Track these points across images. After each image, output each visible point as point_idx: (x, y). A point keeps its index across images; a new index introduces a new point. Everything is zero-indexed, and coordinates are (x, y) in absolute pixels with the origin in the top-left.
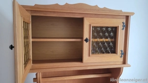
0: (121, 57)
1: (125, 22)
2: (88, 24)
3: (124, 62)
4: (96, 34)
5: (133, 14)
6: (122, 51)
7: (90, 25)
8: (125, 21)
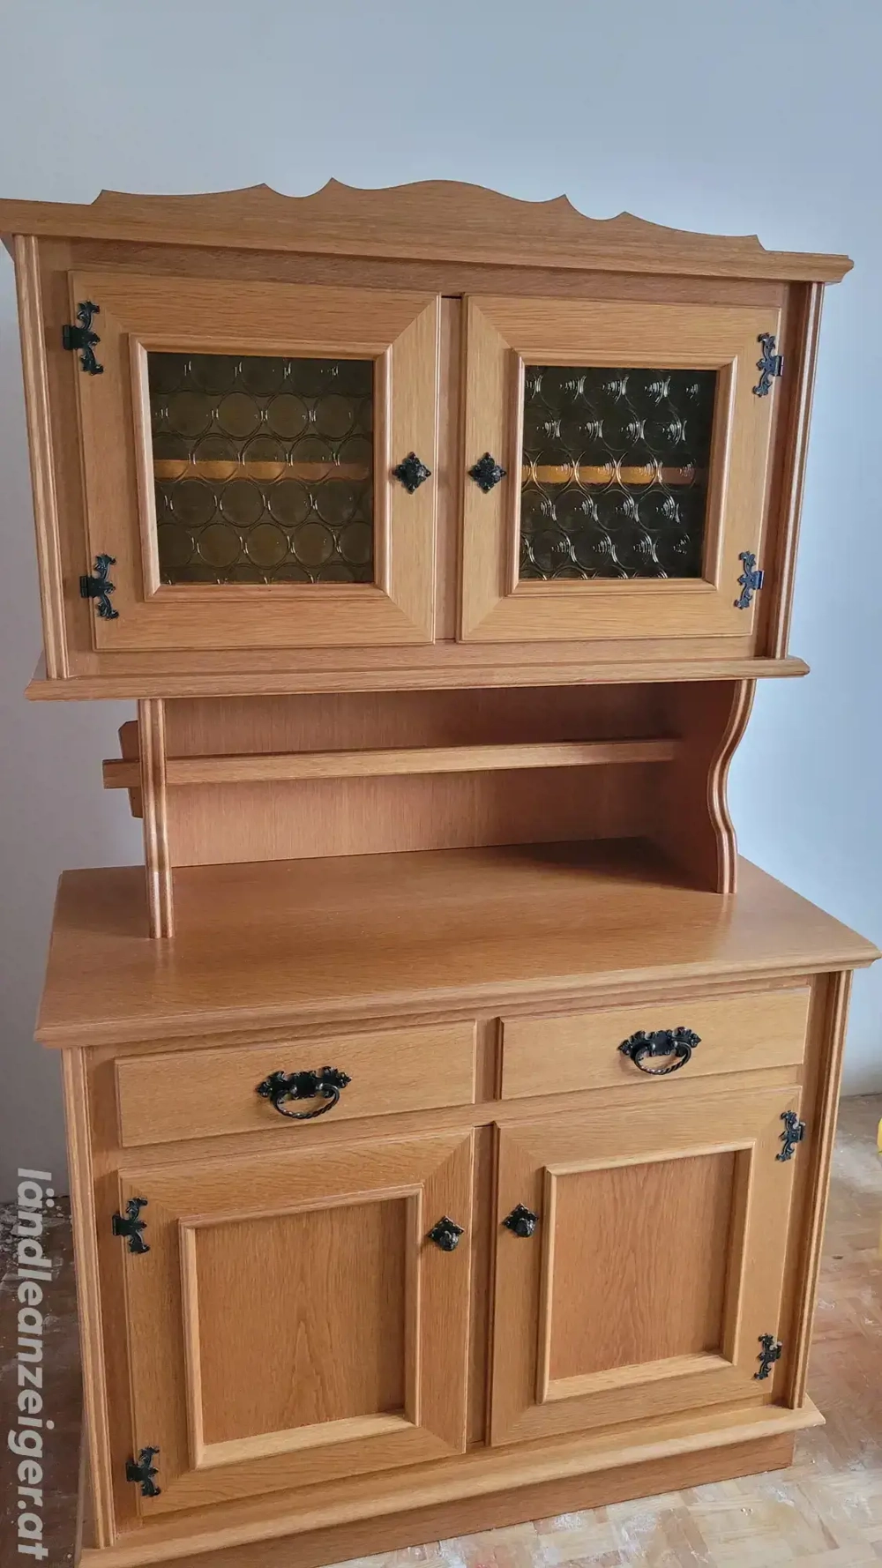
0: (742, 602)
1: (778, 334)
2: (499, 344)
3: (765, 645)
4: (554, 428)
5: (839, 267)
6: (747, 559)
7: (511, 358)
8: (777, 327)
